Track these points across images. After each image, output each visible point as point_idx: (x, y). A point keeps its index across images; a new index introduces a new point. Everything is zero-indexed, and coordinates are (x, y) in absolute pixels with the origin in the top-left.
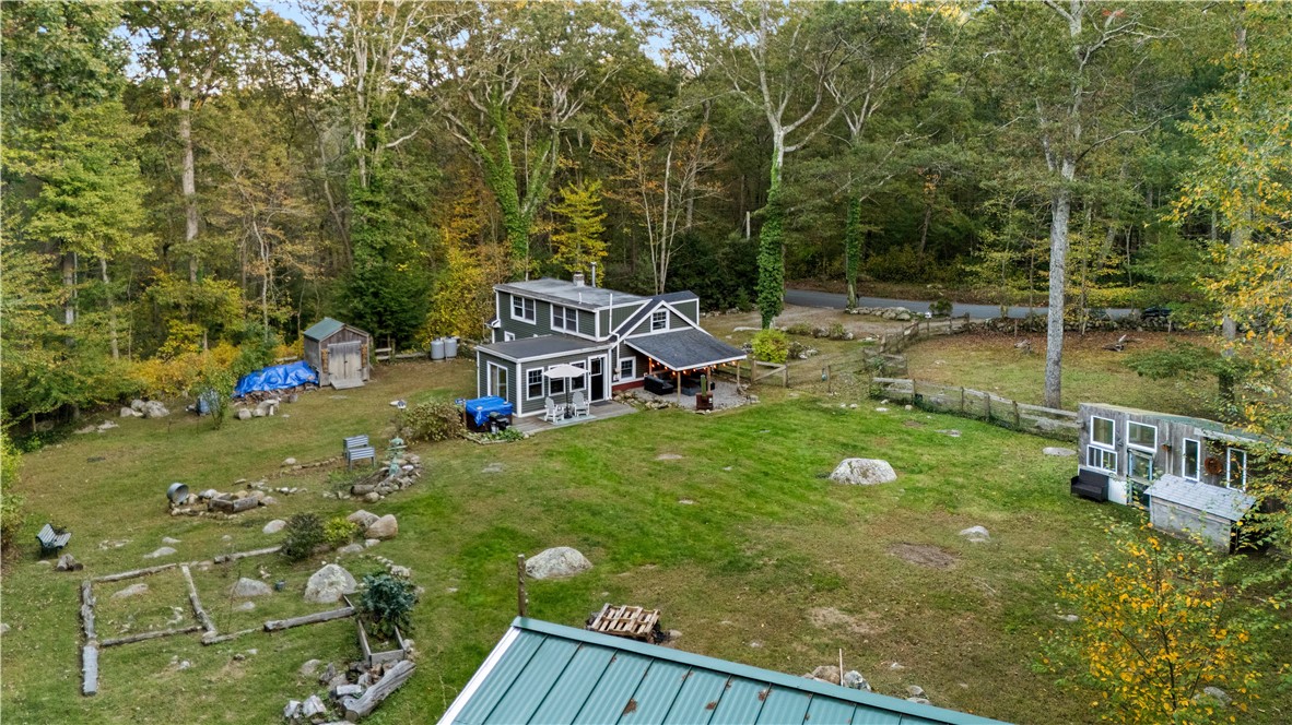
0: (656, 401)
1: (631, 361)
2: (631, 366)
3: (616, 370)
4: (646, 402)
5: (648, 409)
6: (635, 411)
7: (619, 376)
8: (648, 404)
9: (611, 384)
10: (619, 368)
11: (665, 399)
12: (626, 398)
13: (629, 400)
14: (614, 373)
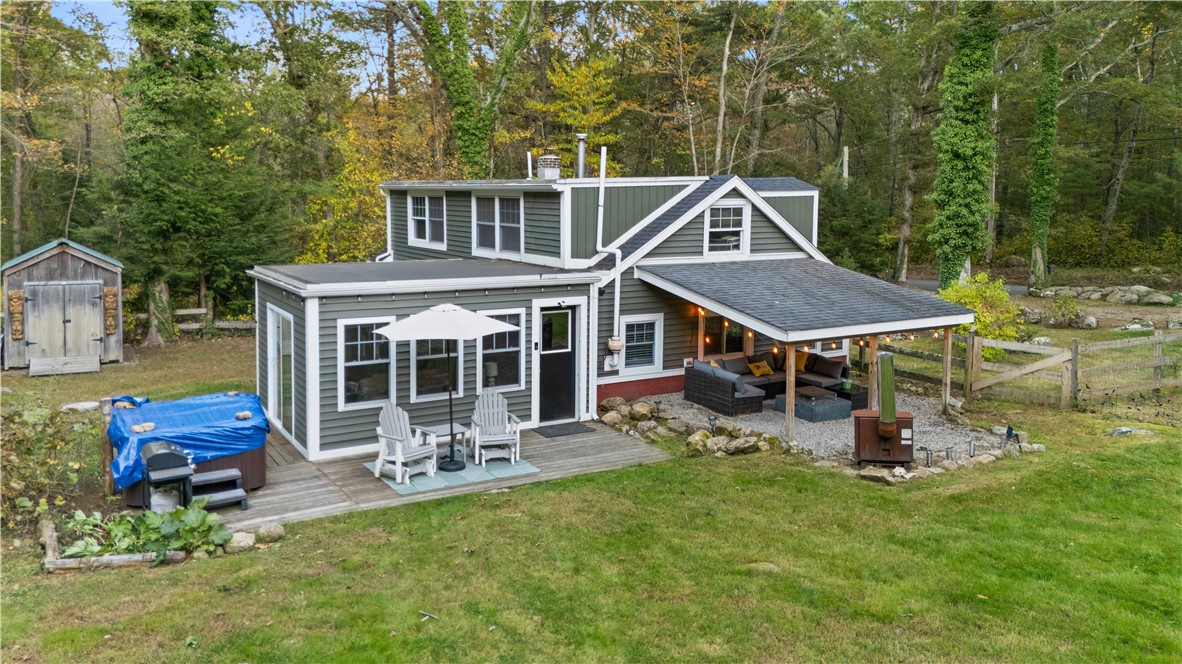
0: (718, 431)
1: (651, 326)
2: (651, 337)
3: (613, 344)
4: (689, 431)
5: (695, 453)
6: (657, 455)
7: (618, 360)
8: (696, 438)
9: (595, 381)
10: (619, 341)
11: (747, 426)
12: (634, 418)
13: (644, 425)
14: (606, 351)
